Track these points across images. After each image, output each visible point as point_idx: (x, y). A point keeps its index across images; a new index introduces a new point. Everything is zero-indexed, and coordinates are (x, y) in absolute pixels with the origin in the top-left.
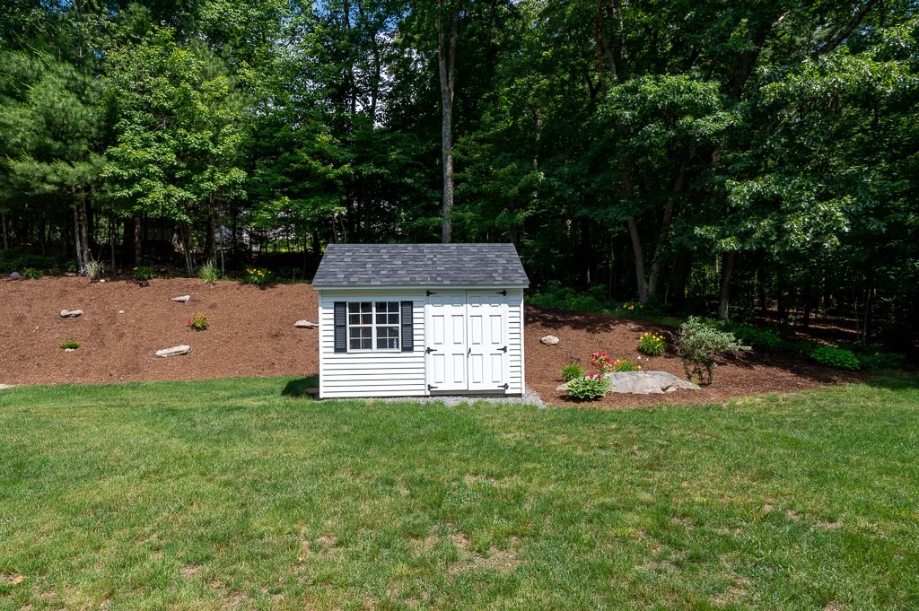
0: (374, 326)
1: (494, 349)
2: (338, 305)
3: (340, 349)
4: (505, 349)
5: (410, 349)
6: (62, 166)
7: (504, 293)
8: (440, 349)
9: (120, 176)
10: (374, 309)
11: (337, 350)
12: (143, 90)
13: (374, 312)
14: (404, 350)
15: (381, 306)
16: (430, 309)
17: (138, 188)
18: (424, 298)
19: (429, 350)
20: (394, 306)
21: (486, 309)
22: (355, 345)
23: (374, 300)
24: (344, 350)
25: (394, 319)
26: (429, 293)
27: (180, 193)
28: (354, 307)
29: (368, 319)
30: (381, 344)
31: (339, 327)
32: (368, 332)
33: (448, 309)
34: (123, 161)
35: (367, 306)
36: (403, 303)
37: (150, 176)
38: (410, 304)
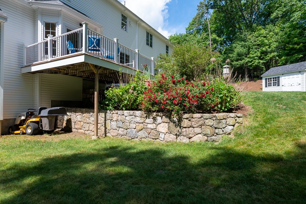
0: (272, 82)
1: (297, 84)
2: (266, 79)
3: (266, 86)
4: (300, 84)
5: (279, 86)
6: (240, 61)
7: (300, 72)
8: (285, 85)
9: (249, 61)
10: (272, 79)
11: (266, 87)
12: (255, 41)
13: (272, 80)
14: (278, 86)
15: (273, 78)
16: (283, 78)
17: (253, 62)
18: (282, 75)
19: (283, 86)
20: (276, 78)
21: (295, 76)
22: (269, 86)
23: (272, 77)
24: (267, 87)
25: (276, 80)
26: (283, 74)
27: (261, 61)
28: (269, 79)
29: (271, 81)
30: (274, 85)
31: (266, 83)
32: (271, 83)
33: (287, 77)
34: (251, 58)
35: (271, 79)
36: (278, 77)
37: (255, 59)
38: (279, 77)
